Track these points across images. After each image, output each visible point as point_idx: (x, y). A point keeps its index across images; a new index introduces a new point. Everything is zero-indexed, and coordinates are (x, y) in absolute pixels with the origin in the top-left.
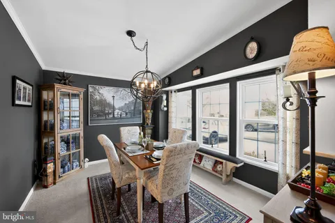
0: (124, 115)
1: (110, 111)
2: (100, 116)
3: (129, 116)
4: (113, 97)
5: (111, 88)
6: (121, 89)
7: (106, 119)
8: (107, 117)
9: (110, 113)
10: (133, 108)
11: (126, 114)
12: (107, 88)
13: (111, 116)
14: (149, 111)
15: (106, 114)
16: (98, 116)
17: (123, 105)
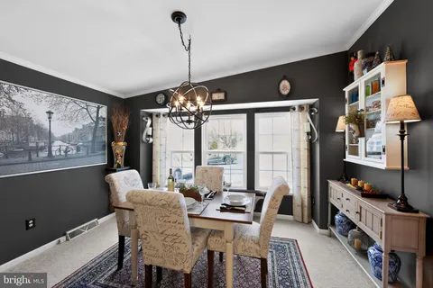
0: (73, 152)
1: (41, 144)
2: (13, 154)
3: (82, 152)
4: (50, 113)
5: (45, 94)
6: (67, 99)
7: (30, 161)
8: (34, 156)
9: (42, 149)
10: (90, 138)
11: (78, 149)
12: (34, 92)
13: (44, 154)
14: (121, 144)
15: (29, 151)
16: (6, 156)
17: (71, 131)
